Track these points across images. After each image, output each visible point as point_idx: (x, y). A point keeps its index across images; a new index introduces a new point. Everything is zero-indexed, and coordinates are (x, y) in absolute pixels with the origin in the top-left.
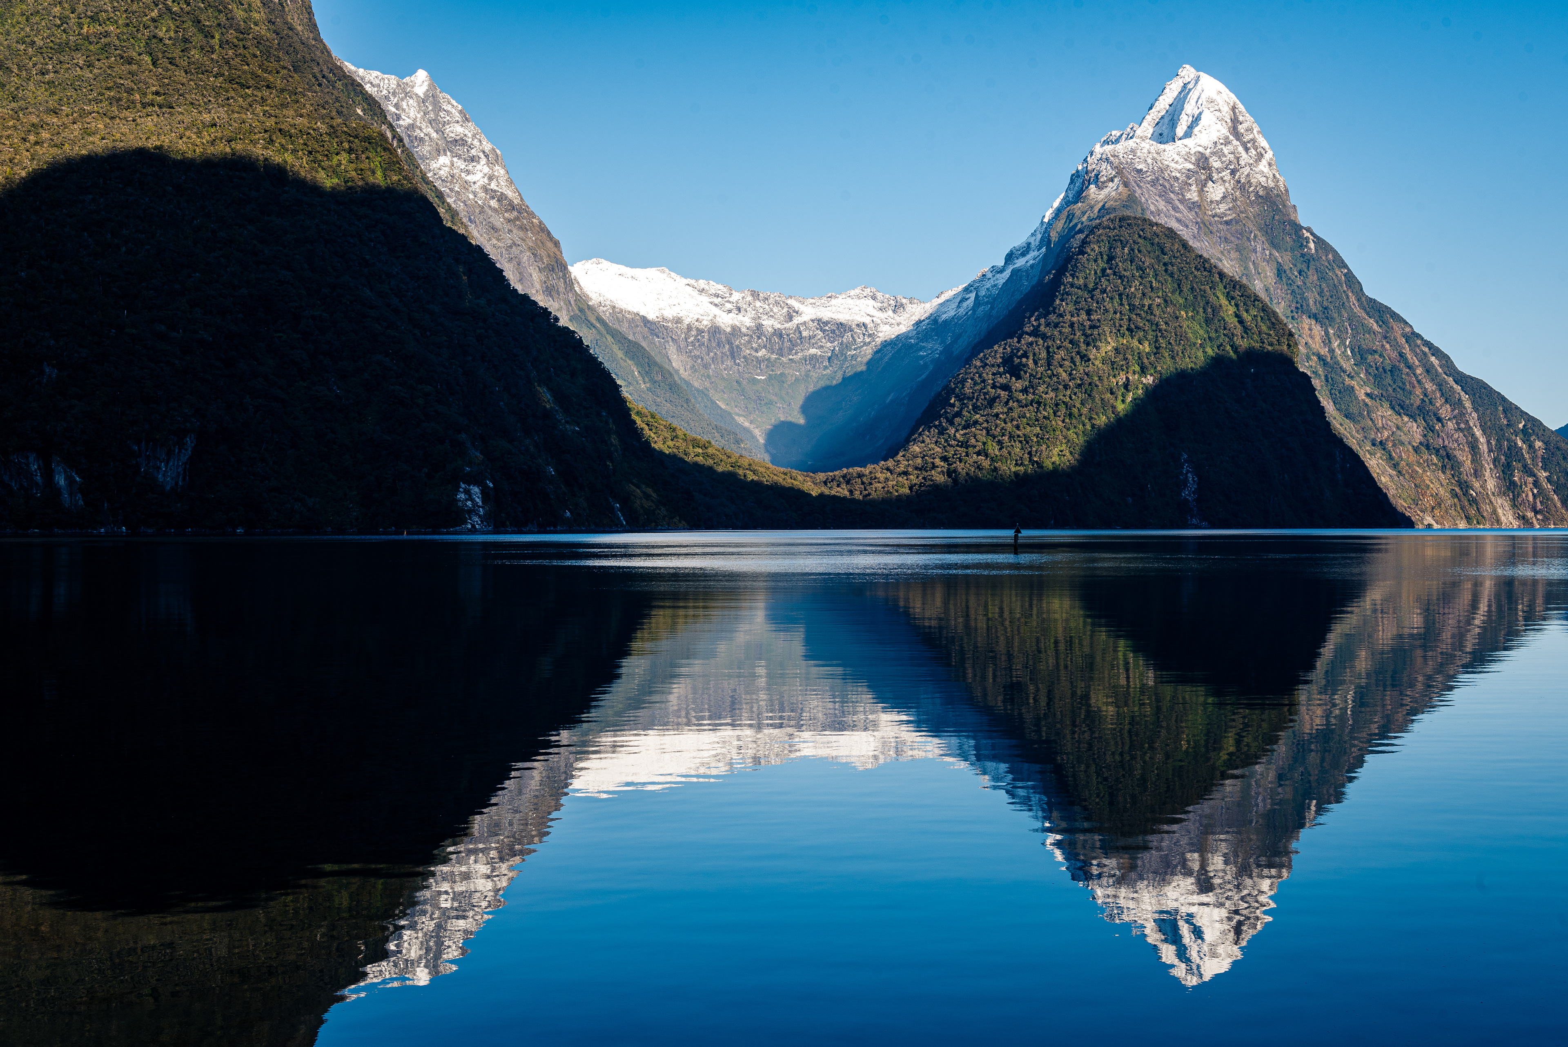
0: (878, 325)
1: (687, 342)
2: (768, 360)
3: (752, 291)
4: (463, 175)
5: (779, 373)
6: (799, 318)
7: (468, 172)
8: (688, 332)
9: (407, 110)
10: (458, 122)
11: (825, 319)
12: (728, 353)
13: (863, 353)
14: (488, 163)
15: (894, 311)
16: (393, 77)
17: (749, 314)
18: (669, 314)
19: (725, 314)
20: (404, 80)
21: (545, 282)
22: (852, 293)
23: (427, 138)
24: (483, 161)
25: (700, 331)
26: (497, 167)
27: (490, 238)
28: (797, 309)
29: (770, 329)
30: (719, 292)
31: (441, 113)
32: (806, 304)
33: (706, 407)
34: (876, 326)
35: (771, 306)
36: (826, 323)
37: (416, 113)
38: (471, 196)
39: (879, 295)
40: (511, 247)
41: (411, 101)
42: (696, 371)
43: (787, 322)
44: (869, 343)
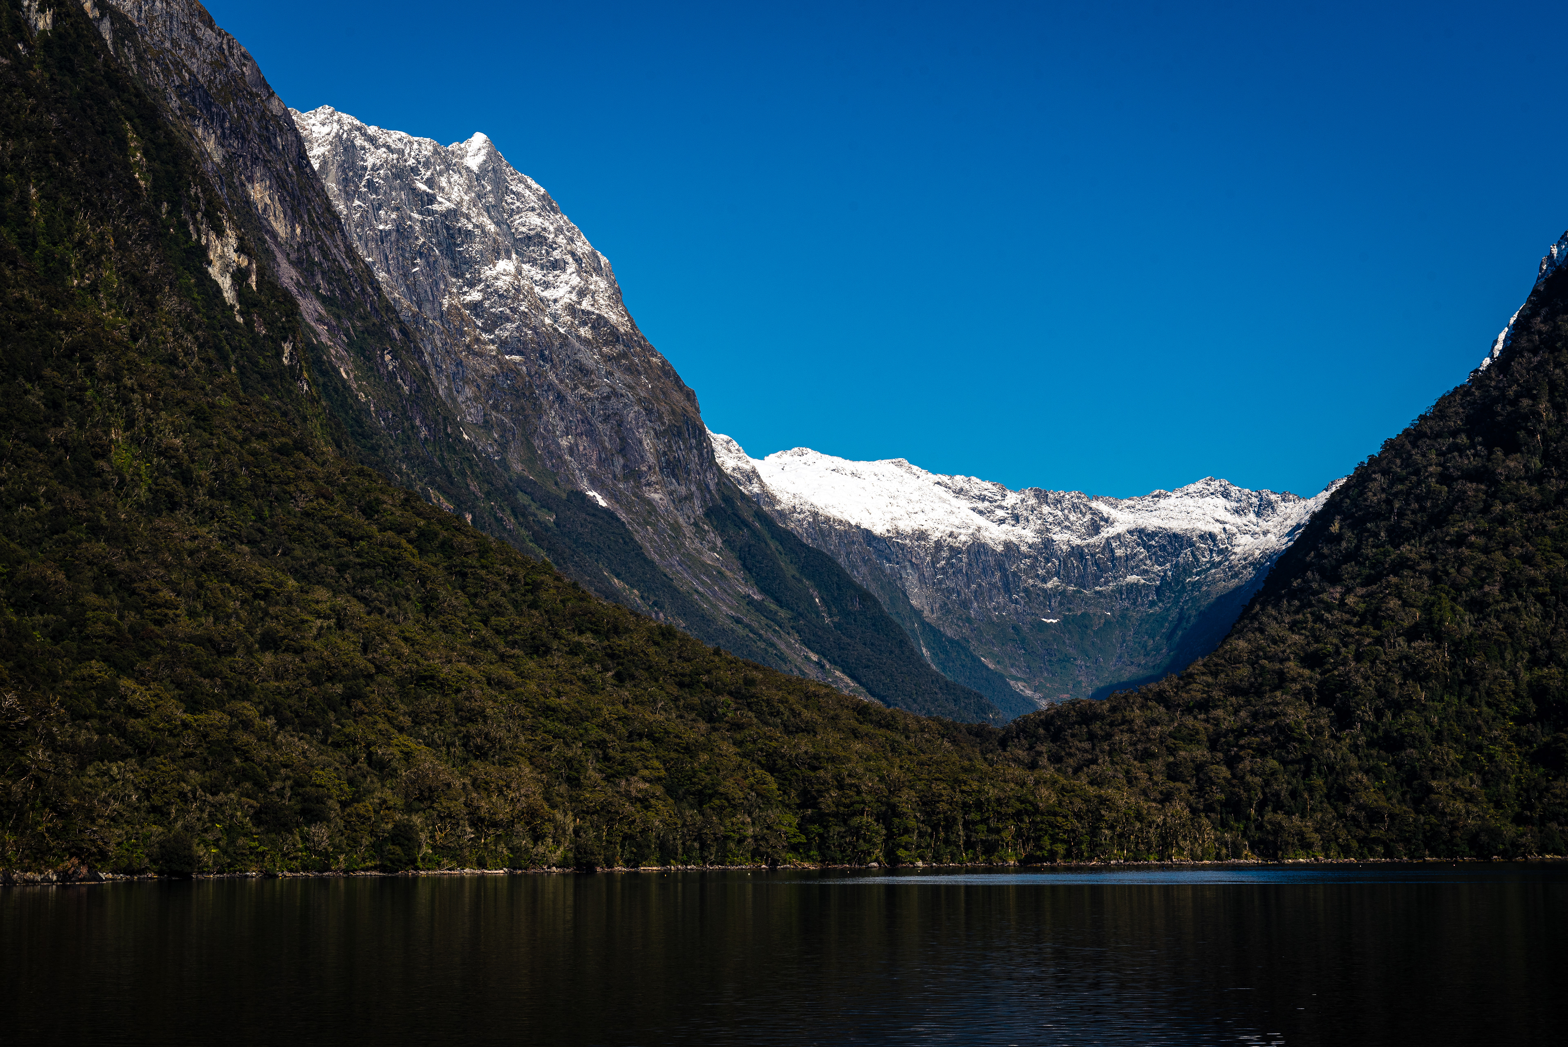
0: (1234, 535)
1: (934, 567)
2: (1063, 593)
3: (1036, 490)
4: (537, 289)
5: (1079, 613)
6: (1109, 529)
7: (547, 285)
8: (936, 552)
9: (447, 189)
10: (533, 209)
11: (1151, 529)
12: (999, 584)
13: (1210, 578)
14: (579, 272)
15: (1258, 514)
16: (428, 140)
17: (1032, 525)
18: (907, 525)
19: (995, 525)
20: (450, 148)
21: (665, 454)
22: (1192, 488)
23: (477, 232)
24: (572, 267)
25: (955, 551)
26: (595, 278)
27: (575, 385)
28: (1106, 516)
29: (1064, 547)
30: (986, 493)
31: (507, 198)
32: (1120, 507)
33: (963, 666)
34: (1231, 536)
35: (1066, 511)
36: (1152, 535)
37: (462, 194)
38: (548, 321)
39: (1234, 490)
40: (608, 398)
41: (456, 177)
42: (949, 611)
43: (1091, 535)
44: (1220, 563)
